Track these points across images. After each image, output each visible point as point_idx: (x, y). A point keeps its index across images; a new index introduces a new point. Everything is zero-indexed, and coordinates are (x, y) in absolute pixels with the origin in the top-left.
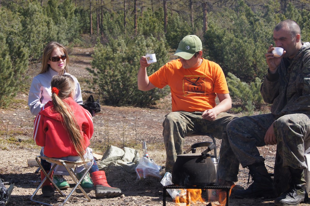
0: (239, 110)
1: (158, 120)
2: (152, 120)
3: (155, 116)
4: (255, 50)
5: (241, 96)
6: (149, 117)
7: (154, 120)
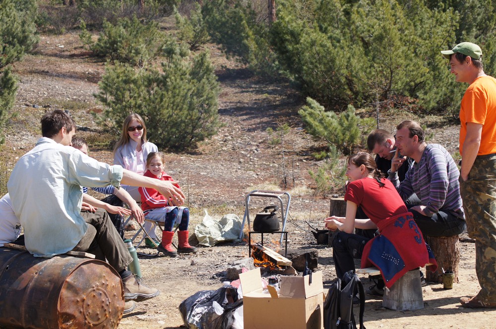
0: (323, 156)
1: (208, 174)
2: (199, 174)
3: (201, 168)
4: (349, 58)
5: (326, 134)
6: (193, 169)
7: (202, 174)
